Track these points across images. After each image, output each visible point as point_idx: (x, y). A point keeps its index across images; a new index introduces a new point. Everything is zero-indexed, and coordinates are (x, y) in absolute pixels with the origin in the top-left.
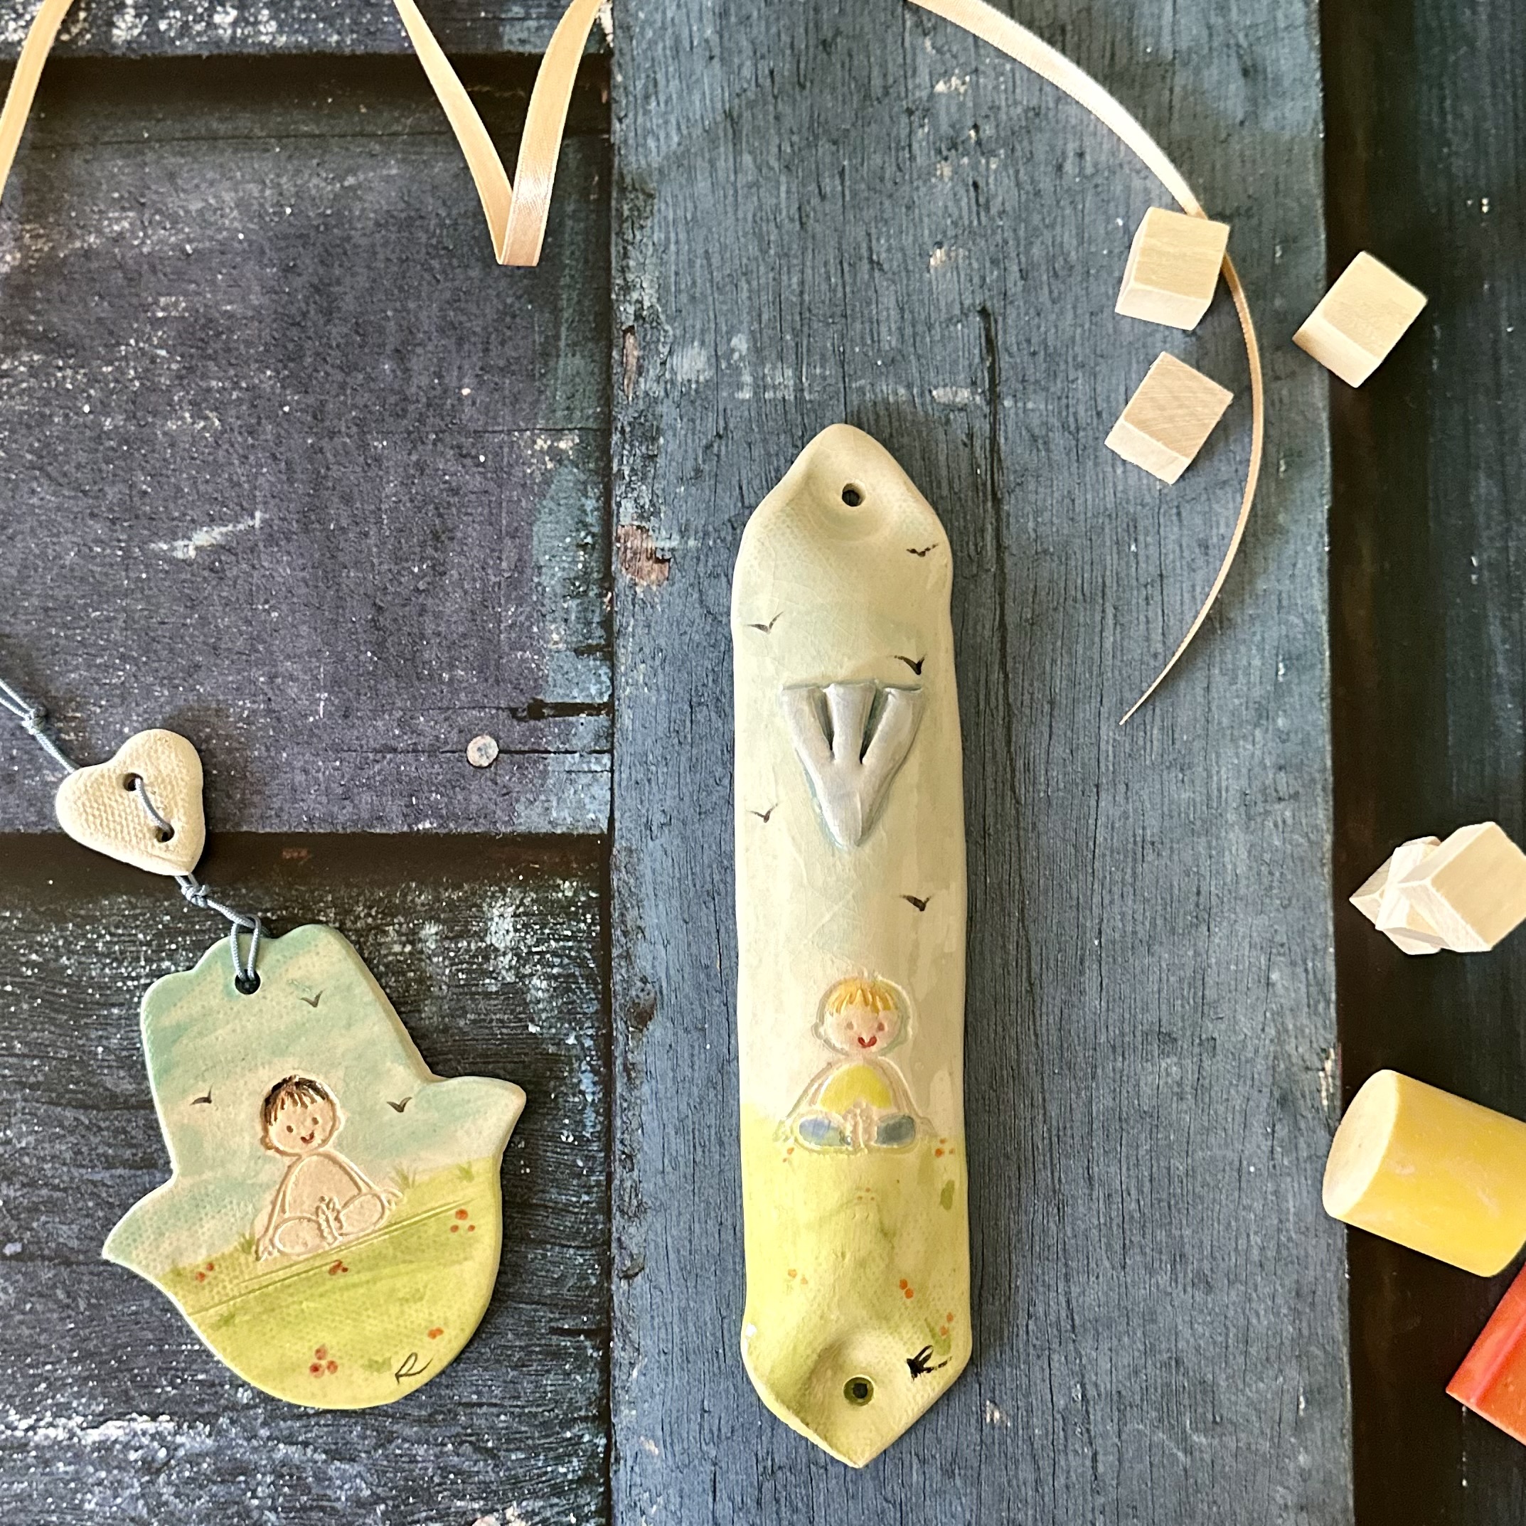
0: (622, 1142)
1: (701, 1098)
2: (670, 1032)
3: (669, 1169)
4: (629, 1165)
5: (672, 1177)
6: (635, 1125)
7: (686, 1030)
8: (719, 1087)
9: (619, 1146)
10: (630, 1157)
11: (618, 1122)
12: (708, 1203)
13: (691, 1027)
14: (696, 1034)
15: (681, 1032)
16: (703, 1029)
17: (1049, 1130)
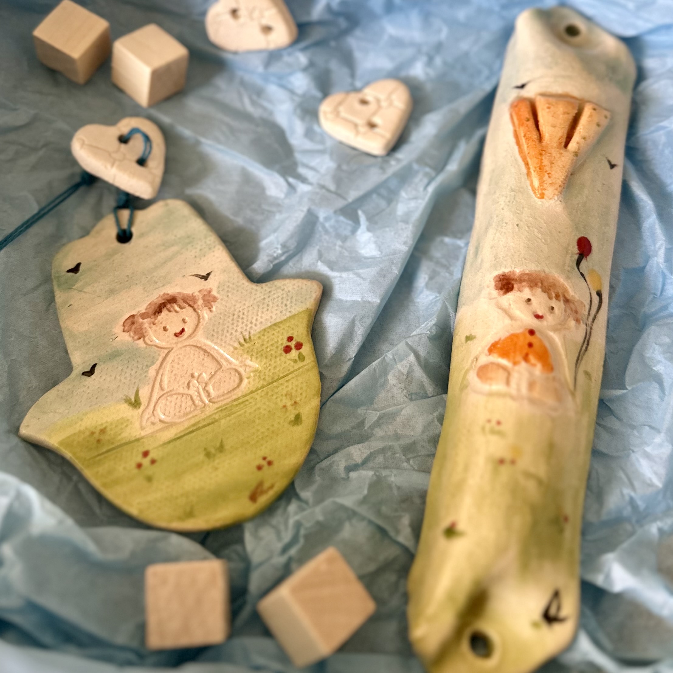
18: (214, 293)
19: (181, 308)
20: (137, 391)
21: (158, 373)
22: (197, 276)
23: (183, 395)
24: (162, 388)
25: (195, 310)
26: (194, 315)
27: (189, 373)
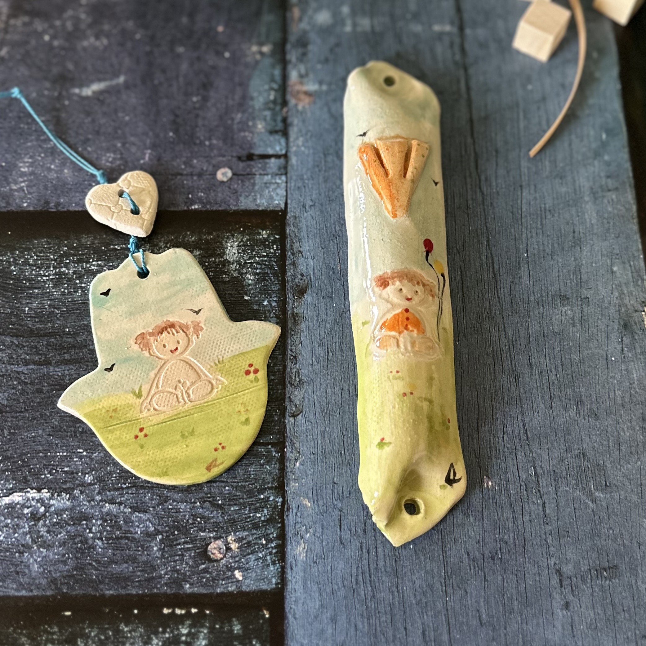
0: (291, 350)
1: (331, 329)
2: (315, 299)
3: (315, 363)
4: (294, 361)
5: (316, 367)
6: (297, 342)
7: (323, 298)
8: (340, 324)
9: (290, 353)
10: (295, 357)
11: (289, 341)
12: (335, 379)
13: (325, 296)
14: (328, 300)
15: (321, 299)
16: (332, 297)
17: (508, 342)
18: (202, 325)
19: (177, 332)
20: (141, 387)
21: (156, 376)
22: (192, 310)
23: (171, 393)
24: (157, 387)
25: (187, 335)
26: (186, 338)
27: (177, 379)
